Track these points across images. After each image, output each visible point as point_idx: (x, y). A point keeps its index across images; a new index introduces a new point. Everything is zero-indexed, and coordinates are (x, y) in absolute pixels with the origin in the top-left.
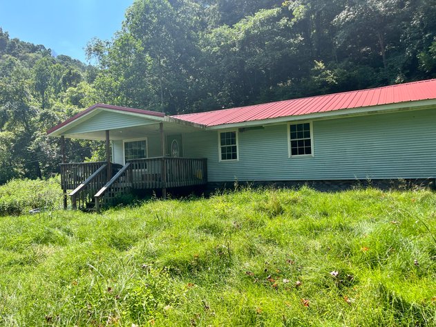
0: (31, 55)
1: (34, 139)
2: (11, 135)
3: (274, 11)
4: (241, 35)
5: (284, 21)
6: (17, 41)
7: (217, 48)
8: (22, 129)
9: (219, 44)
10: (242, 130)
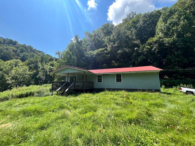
0: (39, 53)
1: (39, 74)
2: (32, 73)
3: (104, 49)
4: (96, 53)
5: (105, 51)
6: (35, 49)
7: (90, 56)
8: (35, 71)
9: (90, 55)
10: (103, 75)
